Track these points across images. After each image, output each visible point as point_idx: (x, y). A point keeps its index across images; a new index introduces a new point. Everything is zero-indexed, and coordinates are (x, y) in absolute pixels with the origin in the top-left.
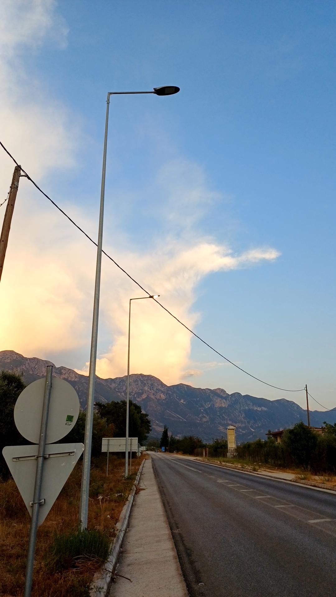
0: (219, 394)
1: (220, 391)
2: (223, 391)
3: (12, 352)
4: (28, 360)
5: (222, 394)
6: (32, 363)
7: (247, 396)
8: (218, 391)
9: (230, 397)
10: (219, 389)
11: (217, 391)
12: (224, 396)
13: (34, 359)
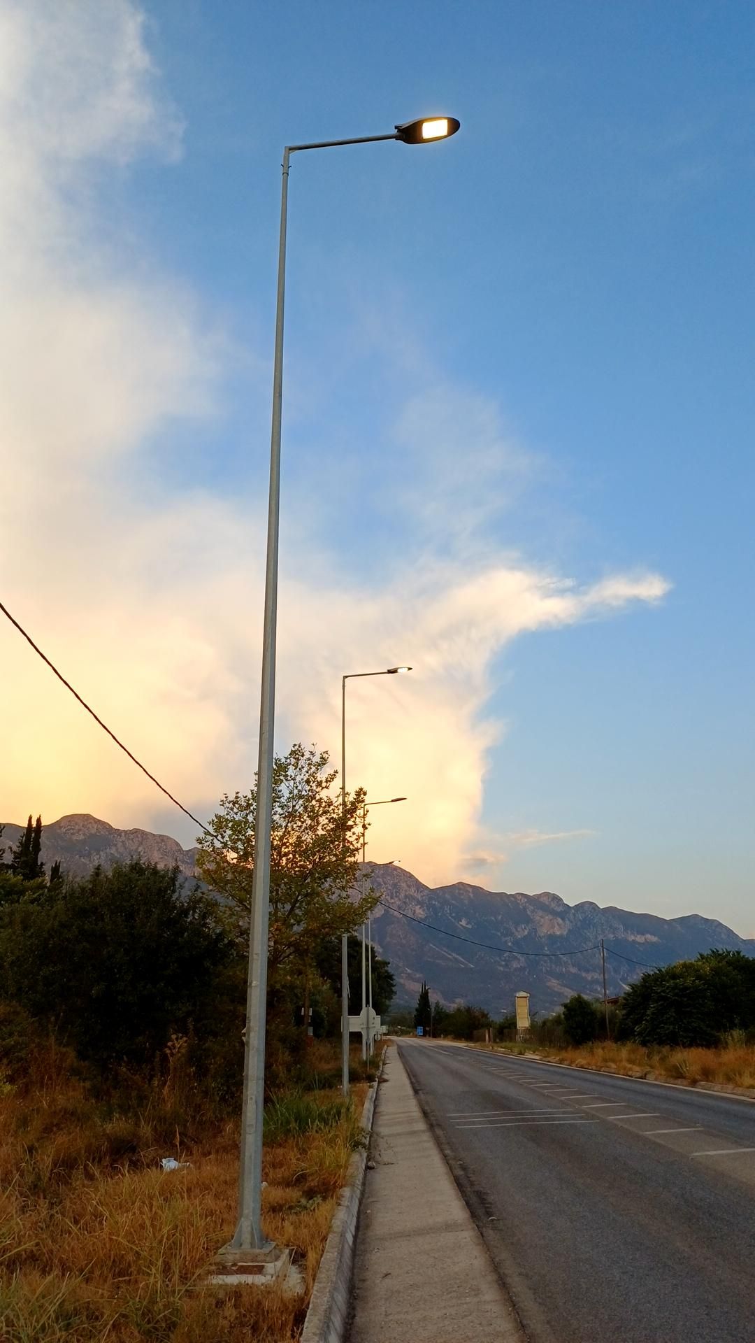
0: (549, 904)
1: (550, 900)
2: (556, 899)
3: (87, 818)
4: (123, 834)
5: (553, 905)
6: (130, 842)
7: (611, 910)
8: (544, 900)
9: (573, 911)
10: (547, 894)
12: (560, 909)
13: (136, 832)
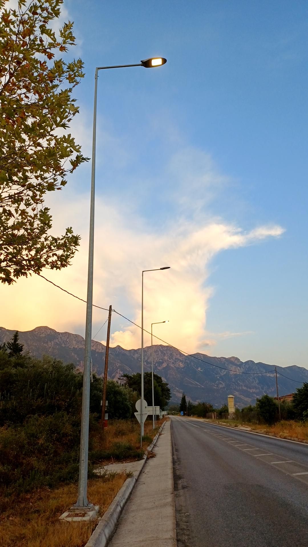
0: (234, 361)
2: (237, 359)
3: (46, 328)
4: (61, 334)
5: (236, 362)
6: (64, 337)
7: (260, 364)
8: (233, 360)
9: (244, 364)
10: (233, 357)
11: (231, 360)
12: (238, 363)
13: (66, 333)
